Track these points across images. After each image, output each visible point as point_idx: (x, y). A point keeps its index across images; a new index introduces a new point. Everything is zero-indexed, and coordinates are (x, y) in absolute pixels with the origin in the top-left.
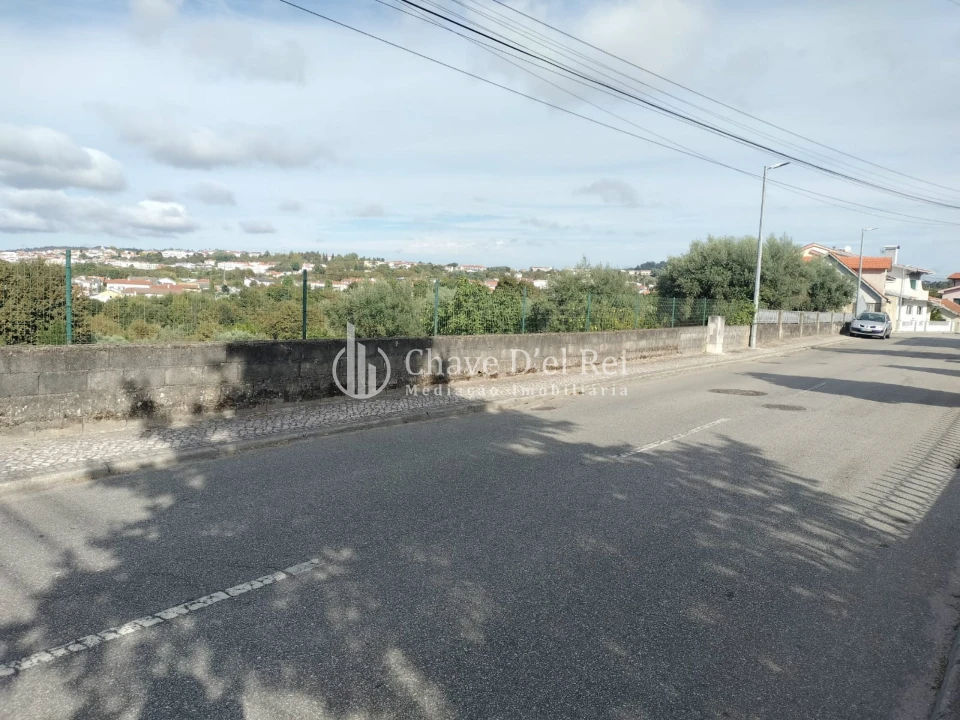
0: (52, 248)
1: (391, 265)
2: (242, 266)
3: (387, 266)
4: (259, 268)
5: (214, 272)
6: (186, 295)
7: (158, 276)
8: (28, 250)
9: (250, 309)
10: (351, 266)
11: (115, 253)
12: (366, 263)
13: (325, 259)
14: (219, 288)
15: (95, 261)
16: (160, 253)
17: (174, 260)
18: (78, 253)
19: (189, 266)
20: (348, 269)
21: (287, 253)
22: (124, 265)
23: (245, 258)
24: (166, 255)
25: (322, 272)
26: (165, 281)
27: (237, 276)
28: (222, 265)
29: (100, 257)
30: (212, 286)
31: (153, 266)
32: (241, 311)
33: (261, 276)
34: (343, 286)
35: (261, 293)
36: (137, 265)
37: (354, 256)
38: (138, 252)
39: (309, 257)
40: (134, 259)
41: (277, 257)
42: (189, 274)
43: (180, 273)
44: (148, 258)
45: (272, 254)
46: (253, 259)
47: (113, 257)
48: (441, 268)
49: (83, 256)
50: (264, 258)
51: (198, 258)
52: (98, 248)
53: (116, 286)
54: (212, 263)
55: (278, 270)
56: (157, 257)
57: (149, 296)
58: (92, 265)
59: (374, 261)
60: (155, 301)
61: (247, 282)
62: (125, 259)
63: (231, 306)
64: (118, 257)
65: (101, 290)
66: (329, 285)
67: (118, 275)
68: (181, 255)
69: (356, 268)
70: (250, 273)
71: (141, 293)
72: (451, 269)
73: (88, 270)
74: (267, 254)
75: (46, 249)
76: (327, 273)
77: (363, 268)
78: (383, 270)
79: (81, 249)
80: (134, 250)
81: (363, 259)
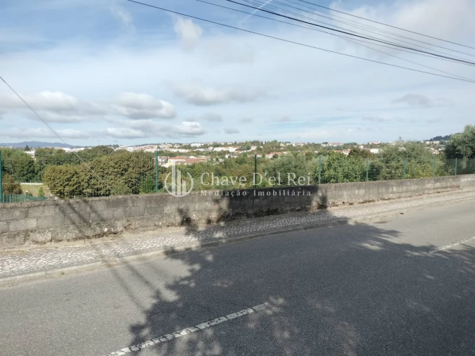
0: (146, 145)
1: (294, 145)
2: (224, 149)
3: (292, 146)
4: (232, 149)
5: (212, 152)
6: (201, 164)
7: (190, 155)
8: (137, 146)
9: (228, 169)
10: (274, 146)
11: (171, 146)
12: (282, 145)
13: (262, 144)
14: (214, 159)
15: (163, 150)
16: (190, 145)
17: (195, 148)
18: (157, 146)
19: (202, 150)
20: (273, 147)
21: (244, 142)
22: (175, 151)
23: (226, 145)
24: (192, 145)
25: (261, 150)
26: (192, 157)
27: (222, 154)
28: (216, 149)
29: (165, 148)
30: (212, 159)
31: (187, 151)
32: (224, 170)
33: (233, 153)
34: (270, 156)
35: (233, 161)
36: (181, 151)
37: (275, 141)
38: (181, 144)
39: (254, 143)
40: (179, 148)
41: (240, 144)
42: (201, 154)
43: (198, 153)
44: (185, 147)
45: (238, 143)
46: (229, 146)
47: (171, 147)
48: (319, 145)
49: (159, 148)
50: (234, 145)
51: (206, 146)
52: (165, 144)
53: (172, 160)
54: (212, 148)
55: (241, 150)
56: (188, 147)
57: (185, 164)
58: (162, 151)
59: (285, 143)
60: (188, 167)
61: (227, 156)
62: (175, 148)
63: (220, 167)
64: (173, 148)
65: (166, 162)
66: (264, 156)
67: (172, 155)
68: (198, 145)
69: (276, 147)
70: (228, 152)
71: (182, 163)
72: (325, 145)
73: (160, 153)
74: (235, 143)
75: (144, 145)
76: (263, 150)
77: (279, 147)
78: (290, 148)
79: (158, 145)
80: (179, 144)
81: (280, 143)
